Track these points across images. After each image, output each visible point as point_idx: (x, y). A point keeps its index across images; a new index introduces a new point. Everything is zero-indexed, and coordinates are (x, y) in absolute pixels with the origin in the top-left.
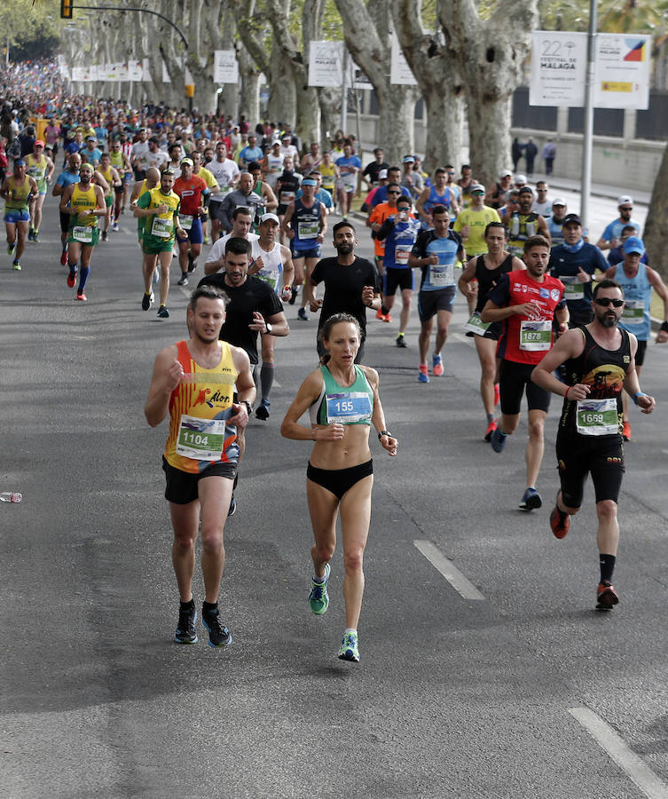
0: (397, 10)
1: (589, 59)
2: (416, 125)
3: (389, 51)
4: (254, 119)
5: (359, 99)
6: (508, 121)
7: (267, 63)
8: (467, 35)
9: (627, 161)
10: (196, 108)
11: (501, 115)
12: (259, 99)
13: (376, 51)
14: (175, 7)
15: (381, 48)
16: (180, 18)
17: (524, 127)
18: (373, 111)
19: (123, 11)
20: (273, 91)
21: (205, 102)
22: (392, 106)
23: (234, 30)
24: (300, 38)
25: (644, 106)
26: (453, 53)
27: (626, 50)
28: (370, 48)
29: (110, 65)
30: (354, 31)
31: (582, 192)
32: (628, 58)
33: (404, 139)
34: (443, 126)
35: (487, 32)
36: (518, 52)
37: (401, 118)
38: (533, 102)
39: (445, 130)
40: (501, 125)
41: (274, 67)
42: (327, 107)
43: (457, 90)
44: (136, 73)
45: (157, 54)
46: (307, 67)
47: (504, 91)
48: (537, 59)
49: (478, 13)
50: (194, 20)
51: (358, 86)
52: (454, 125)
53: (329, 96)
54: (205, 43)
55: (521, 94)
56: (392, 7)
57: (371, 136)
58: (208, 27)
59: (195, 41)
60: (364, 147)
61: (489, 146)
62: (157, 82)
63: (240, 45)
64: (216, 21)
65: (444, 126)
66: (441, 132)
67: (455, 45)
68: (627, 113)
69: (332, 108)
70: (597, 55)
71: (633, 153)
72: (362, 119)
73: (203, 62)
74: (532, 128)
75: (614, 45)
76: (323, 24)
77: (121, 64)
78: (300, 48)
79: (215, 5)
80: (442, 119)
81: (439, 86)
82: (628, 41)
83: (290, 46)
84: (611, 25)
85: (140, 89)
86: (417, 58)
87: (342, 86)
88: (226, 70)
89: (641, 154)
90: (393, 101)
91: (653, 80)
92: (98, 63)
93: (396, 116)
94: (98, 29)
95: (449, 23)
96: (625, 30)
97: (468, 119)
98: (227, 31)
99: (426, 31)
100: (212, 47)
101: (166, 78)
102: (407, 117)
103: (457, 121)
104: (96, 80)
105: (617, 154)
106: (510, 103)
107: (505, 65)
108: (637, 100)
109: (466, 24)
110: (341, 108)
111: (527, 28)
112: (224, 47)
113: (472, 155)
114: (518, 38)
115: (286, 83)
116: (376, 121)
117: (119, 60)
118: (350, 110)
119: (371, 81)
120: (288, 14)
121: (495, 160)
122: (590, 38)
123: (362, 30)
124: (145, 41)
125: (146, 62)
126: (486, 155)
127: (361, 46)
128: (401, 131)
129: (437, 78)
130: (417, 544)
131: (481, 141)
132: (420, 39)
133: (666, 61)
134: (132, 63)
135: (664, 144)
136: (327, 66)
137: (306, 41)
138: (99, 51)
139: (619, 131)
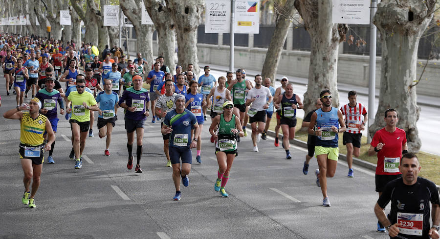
1: (232, 11)
2: (153, 43)
3: (140, 9)
4: (79, 42)
5: (127, 32)
6: (195, 40)
7: (84, 16)
8: (176, 1)
9: (250, 58)
10: (52, 37)
11: (192, 38)
12: (81, 33)
13: (134, 10)
15: (137, 8)
17: (203, 43)
18: (133, 37)
20: (87, 28)
21: (56, 34)
22: (143, 35)
23: (68, 1)
24: (99, 4)
25: (257, 32)
26: (169, 10)
27: (248, 7)
28: (132, 8)
29: (10, 17)
30: (124, 1)
32: (249, 10)
33: (148, 49)
35: (185, 0)
36: (199, 9)
37: (146, 40)
38: (206, 32)
39: (167, 45)
40: (192, 42)
41: (88, 18)
42: (113, 35)
43: (172, 27)
44: (23, 21)
45: (33, 12)
46: (103, 17)
47: (193, 27)
48: (208, 12)
51: (126, 25)
53: (113, 30)
54: (55, 7)
55: (201, 28)
57: (133, 49)
59: (50, 6)
60: (130, 53)
61: (187, 52)
62: (33, 25)
63: (72, 8)
65: (166, 43)
66: (165, 45)
67: (170, 6)
68: (250, 35)
69: (115, 36)
70: (235, 9)
71: (253, 54)
72: (128, 41)
73: (54, 16)
74: (206, 43)
75: (243, 5)
77: (16, 17)
78: (99, 9)
80: (165, 40)
81: (164, 25)
82: (249, 3)
83: (95, 8)
85: (26, 28)
86: (153, 12)
87: (119, 26)
88: (65, 19)
89: (256, 54)
90: (143, 32)
91: (261, 20)
92: (5, 17)
93: (144, 39)
97: (177, 40)
98: (65, 1)
99: (157, 0)
100: (58, 9)
101: (38, 23)
102: (149, 39)
103: (172, 41)
104: (5, 24)
105: (246, 55)
106: (196, 32)
107: (194, 15)
108: (254, 30)
110: (119, 36)
112: (64, 9)
113: (179, 56)
114: (199, 2)
115: (93, 25)
116: (135, 42)
117: (15, 15)
118: (123, 37)
119: (132, 24)
121: (190, 58)
122: (232, 2)
123: (128, 0)
124: (27, 7)
125: (28, 16)
126: (187, 55)
127: (128, 7)
128: (147, 46)
129: (163, 21)
130: (159, 234)
131: (183, 51)
132: (155, 4)
133: (267, 12)
134: (21, 17)
135: (267, 49)
136: (112, 17)
137: (102, 5)
138: (6, 11)
139: (246, 44)
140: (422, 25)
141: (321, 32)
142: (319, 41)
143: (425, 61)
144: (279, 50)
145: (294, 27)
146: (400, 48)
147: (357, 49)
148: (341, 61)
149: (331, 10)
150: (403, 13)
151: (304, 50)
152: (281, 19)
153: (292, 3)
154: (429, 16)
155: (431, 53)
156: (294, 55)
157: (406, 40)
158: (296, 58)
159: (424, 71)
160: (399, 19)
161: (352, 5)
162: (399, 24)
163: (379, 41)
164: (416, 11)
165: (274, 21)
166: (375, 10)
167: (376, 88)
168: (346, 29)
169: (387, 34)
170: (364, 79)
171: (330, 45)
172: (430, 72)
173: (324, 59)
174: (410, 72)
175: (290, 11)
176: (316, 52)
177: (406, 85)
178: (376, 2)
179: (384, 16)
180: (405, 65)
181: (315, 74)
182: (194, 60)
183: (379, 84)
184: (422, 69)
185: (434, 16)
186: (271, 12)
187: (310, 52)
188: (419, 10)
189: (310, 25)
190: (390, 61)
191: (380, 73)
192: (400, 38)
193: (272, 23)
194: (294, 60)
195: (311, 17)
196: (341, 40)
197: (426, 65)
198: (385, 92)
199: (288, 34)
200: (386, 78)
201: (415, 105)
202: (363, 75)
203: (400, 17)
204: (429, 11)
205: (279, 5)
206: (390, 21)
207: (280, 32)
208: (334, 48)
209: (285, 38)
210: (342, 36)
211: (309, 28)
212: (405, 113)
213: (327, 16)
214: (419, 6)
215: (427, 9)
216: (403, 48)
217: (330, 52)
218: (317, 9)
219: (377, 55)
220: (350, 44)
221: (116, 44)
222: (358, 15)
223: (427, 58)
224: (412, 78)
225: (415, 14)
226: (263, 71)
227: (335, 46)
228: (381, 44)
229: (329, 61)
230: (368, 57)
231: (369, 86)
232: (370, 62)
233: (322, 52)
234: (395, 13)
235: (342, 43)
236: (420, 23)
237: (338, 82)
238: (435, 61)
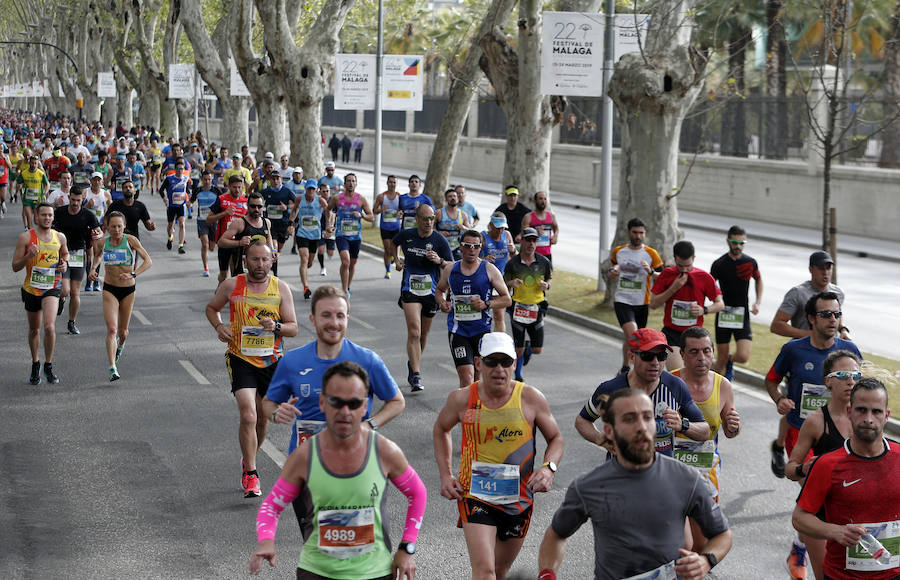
0: (234, 40)
1: (378, 74)
2: (250, 125)
3: (228, 71)
5: (207, 107)
6: (318, 121)
7: (138, 81)
8: (287, 58)
9: (408, 150)
10: (84, 116)
11: (314, 118)
12: (132, 109)
13: (219, 71)
14: (67, 41)
15: (223, 69)
16: (71, 49)
17: (332, 125)
18: (217, 117)
19: (28, 44)
20: (142, 101)
21: (91, 111)
22: (232, 112)
23: (112, 57)
24: (161, 63)
25: (420, 108)
26: (276, 71)
27: (405, 67)
28: (215, 69)
29: (18, 85)
30: (202, 57)
31: (375, 173)
32: (406, 73)
34: (270, 126)
35: (301, 56)
36: (325, 70)
37: (239, 121)
38: (336, 108)
39: (272, 129)
40: (313, 124)
41: (143, 85)
42: (184, 113)
43: (281, 99)
44: (39, 90)
45: (54, 76)
46: (168, 84)
47: (315, 99)
48: (339, 75)
49: (295, 41)
50: (83, 50)
51: (206, 97)
52: (278, 125)
53: (184, 105)
54: (90, 67)
55: (328, 101)
56: (230, 38)
57: (218, 134)
58: (93, 55)
59: (83, 66)
61: (305, 141)
62: (55, 96)
63: (117, 68)
64: (98, 51)
66: (269, 130)
67: (278, 66)
68: (408, 113)
69: (187, 114)
70: (384, 70)
71: (414, 143)
72: (210, 122)
73: (89, 82)
74: (337, 126)
75: (396, 63)
76: (179, 52)
77: (27, 84)
78: (162, 71)
79: (97, 39)
80: (269, 121)
81: (266, 96)
82: (406, 60)
83: (154, 68)
84: (395, 49)
85: (42, 102)
86: (249, 75)
87: (194, 98)
88: (106, 87)
89: (419, 143)
90: (233, 108)
91: (427, 88)
92: (10, 84)
93: (235, 120)
94: (10, 58)
95: (273, 49)
96: (405, 52)
97: (289, 120)
98: (107, 58)
99: (256, 56)
100: (95, 71)
101: (62, 94)
102: (243, 119)
103: (281, 122)
104: (8, 96)
105: (401, 145)
106: (320, 108)
107: (315, 80)
108: (414, 104)
109: (286, 50)
110: (193, 114)
111: (331, 52)
112: (105, 70)
113: (292, 147)
114: (324, 59)
115: (152, 96)
116: (220, 123)
117: (26, 81)
118: (200, 115)
119: (215, 93)
120: (152, 44)
121: (310, 151)
122: (378, 59)
123: (209, 56)
124: (45, 67)
125: (46, 82)
126: (303, 148)
127: (208, 67)
128: (239, 130)
129: (265, 91)
131: (299, 137)
132: (252, 62)
133: (436, 74)
134: (36, 83)
135: (435, 136)
136: (182, 83)
137: (166, 65)
138: (11, 74)
139: (401, 126)
140: (685, 98)
141: (523, 109)
142: (520, 123)
143: (691, 155)
144: (456, 138)
145: (480, 99)
146: (651, 134)
147: (581, 137)
148: (557, 156)
149: (539, 73)
150: (655, 79)
151: (496, 137)
152: (458, 87)
153: (476, 62)
154: (696, 84)
155: (702, 143)
156: (480, 145)
157: (661, 123)
158: (483, 150)
159: (689, 172)
160: (650, 89)
161: (573, 65)
162: (648, 97)
163: (618, 123)
164: (676, 76)
165: (448, 90)
166: (611, 73)
167: (613, 199)
168: (563, 103)
169: (629, 113)
170: (594, 184)
171: (537, 129)
172: (701, 174)
173: (529, 152)
174: (667, 174)
175: (473, 75)
176: (515, 142)
177: (659, 195)
178: (611, 61)
179: (625, 84)
180: (659, 164)
181: (514, 178)
182: (317, 155)
183: (617, 193)
184: (687, 169)
185: (705, 83)
186: (443, 75)
187: (505, 141)
188: (680, 75)
189: (506, 97)
190: (634, 157)
191: (619, 174)
192: (651, 118)
193: (445, 93)
194: (480, 153)
195: (507, 85)
196: (556, 121)
197: (692, 163)
198: (627, 206)
199: (470, 111)
200: (628, 183)
201: (676, 229)
202: (591, 177)
203: (650, 84)
204: (697, 76)
205: (454, 65)
206: (634, 91)
207: (456, 109)
208: (544, 134)
209: (465, 118)
210: (557, 116)
211: (503, 101)
212: (658, 241)
213: (532, 83)
214: (681, 67)
215: (694, 72)
216: (655, 136)
217: (538, 141)
218: (516, 72)
219: (614, 146)
220: (569, 129)
221: (189, 128)
222: (582, 81)
223: (694, 151)
224: (670, 185)
225: (674, 80)
226: (429, 172)
227: (546, 131)
228: (620, 128)
229: (537, 156)
230: (600, 148)
231: (601, 196)
232: (602, 156)
233: (524, 141)
234: (643, 78)
235: (558, 126)
236: (682, 96)
237: (550, 189)
238: (707, 155)
